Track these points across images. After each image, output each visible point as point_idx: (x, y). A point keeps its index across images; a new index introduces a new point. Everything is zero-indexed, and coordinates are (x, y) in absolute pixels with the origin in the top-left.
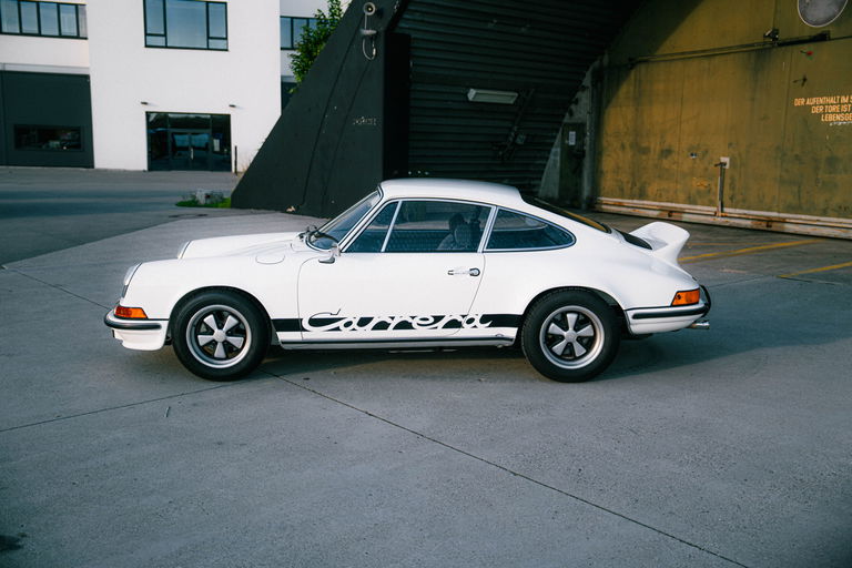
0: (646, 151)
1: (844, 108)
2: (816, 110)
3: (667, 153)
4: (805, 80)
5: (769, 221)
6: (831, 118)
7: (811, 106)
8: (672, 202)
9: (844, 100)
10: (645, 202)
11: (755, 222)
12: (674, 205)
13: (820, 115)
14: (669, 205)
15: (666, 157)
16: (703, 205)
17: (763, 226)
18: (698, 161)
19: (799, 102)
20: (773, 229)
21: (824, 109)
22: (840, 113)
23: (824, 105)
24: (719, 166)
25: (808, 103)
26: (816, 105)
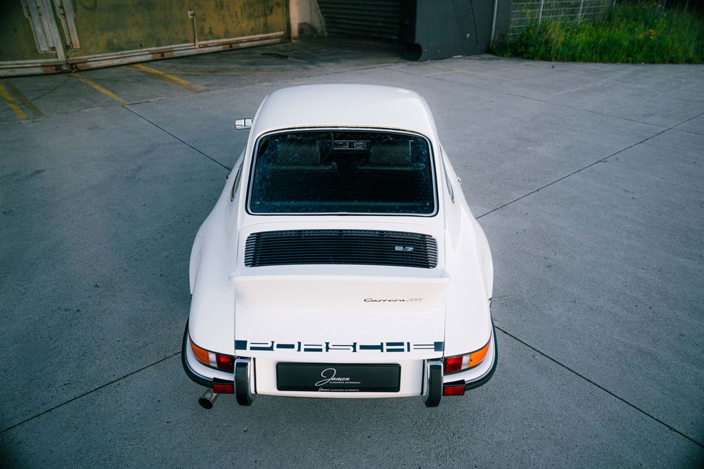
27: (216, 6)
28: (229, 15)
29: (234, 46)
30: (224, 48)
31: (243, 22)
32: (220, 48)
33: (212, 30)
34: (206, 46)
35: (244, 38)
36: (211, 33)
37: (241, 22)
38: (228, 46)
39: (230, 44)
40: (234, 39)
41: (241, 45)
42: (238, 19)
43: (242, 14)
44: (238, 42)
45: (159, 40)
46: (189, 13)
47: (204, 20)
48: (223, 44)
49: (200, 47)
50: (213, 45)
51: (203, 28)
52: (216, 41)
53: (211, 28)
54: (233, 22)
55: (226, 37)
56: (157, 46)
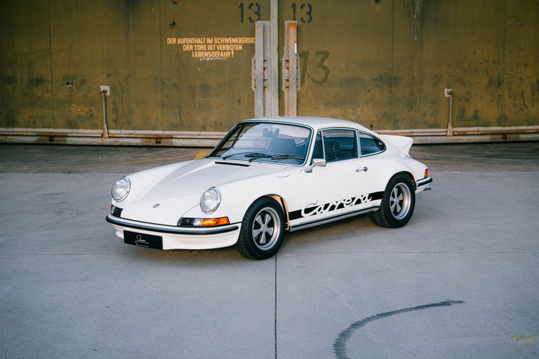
0: (12, 80)
1: (210, 48)
2: (187, 48)
3: (38, 82)
4: (174, 24)
5: (158, 139)
6: (200, 55)
7: (182, 45)
8: (49, 127)
9: (209, 41)
10: (15, 129)
11: (144, 140)
12: (52, 130)
13: (191, 52)
14: (46, 130)
15: (37, 86)
16: (85, 128)
17: (153, 142)
18: (74, 89)
19: (171, 41)
20: (162, 144)
21: (194, 48)
22: (207, 51)
23: (193, 45)
24: (103, 94)
25: (179, 42)
26: (186, 44)
27: (490, 83)
28: (510, 97)
29: (510, 137)
30: (491, 138)
31: (533, 106)
32: (487, 138)
33: (479, 114)
34: (464, 134)
35: (530, 127)
36: (476, 117)
37: (529, 106)
38: (500, 136)
39: (504, 134)
40: (514, 128)
41: (522, 137)
42: (524, 102)
43: (533, 94)
44: (518, 133)
45: (397, 121)
46: (446, 90)
47: (467, 100)
48: (492, 134)
49: (454, 135)
50: (475, 133)
51: (464, 110)
52: (482, 129)
53: (476, 112)
54: (515, 105)
55: (499, 124)
56: (392, 129)
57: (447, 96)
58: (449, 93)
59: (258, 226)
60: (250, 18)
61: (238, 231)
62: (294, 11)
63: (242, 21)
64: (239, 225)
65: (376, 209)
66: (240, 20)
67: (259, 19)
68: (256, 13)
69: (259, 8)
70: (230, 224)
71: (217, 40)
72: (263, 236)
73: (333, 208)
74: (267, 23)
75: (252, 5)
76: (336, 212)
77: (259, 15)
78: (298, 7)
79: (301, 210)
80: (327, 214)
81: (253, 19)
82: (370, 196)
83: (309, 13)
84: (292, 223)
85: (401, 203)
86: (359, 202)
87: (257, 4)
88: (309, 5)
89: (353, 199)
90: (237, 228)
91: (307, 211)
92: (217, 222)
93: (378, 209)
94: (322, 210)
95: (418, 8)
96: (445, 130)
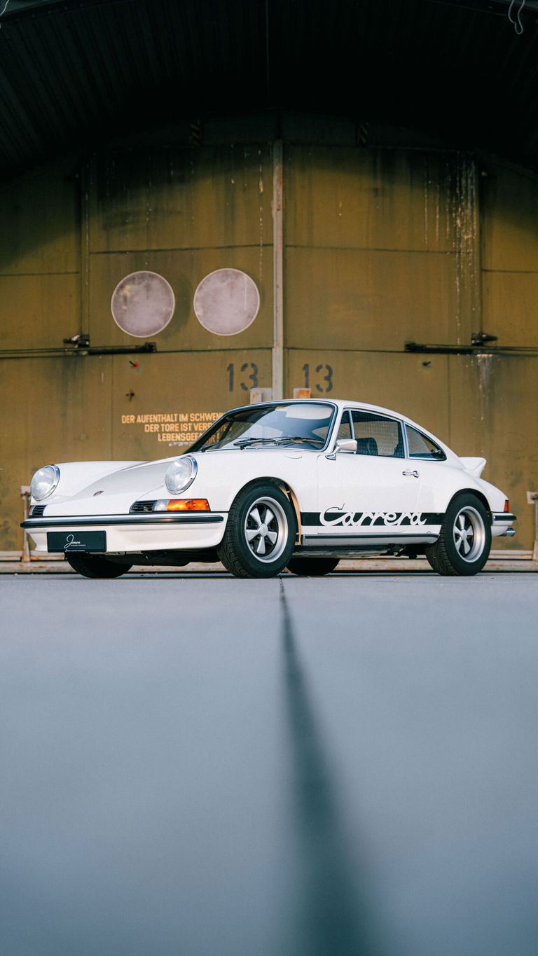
1: (184, 427)
2: (149, 429)
4: (132, 395)
6: (169, 437)
7: (142, 425)
9: (183, 418)
13: (156, 434)
19: (128, 419)
21: (160, 428)
22: (180, 432)
23: (159, 423)
24: (24, 498)
25: (139, 420)
26: (149, 423)
57: (531, 502)
58: (533, 499)
59: (253, 525)
60: (243, 385)
61: (223, 525)
62: (307, 375)
63: (231, 389)
64: (226, 516)
65: (433, 540)
66: (228, 387)
67: (255, 386)
68: (251, 377)
69: (256, 371)
70: (209, 512)
71: (194, 417)
72: (262, 541)
73: (367, 522)
74: (267, 390)
75: (245, 366)
76: (372, 529)
77: (255, 380)
78: (312, 369)
79: (319, 513)
80: (357, 528)
81: (246, 385)
82: (424, 516)
83: (328, 378)
84: (305, 530)
85: (471, 540)
86: (406, 522)
87: (253, 365)
88: (328, 368)
89: (399, 515)
90: (221, 519)
91: (330, 517)
92: (191, 505)
93: (435, 539)
94: (351, 521)
95: (484, 375)
96: (530, 552)
